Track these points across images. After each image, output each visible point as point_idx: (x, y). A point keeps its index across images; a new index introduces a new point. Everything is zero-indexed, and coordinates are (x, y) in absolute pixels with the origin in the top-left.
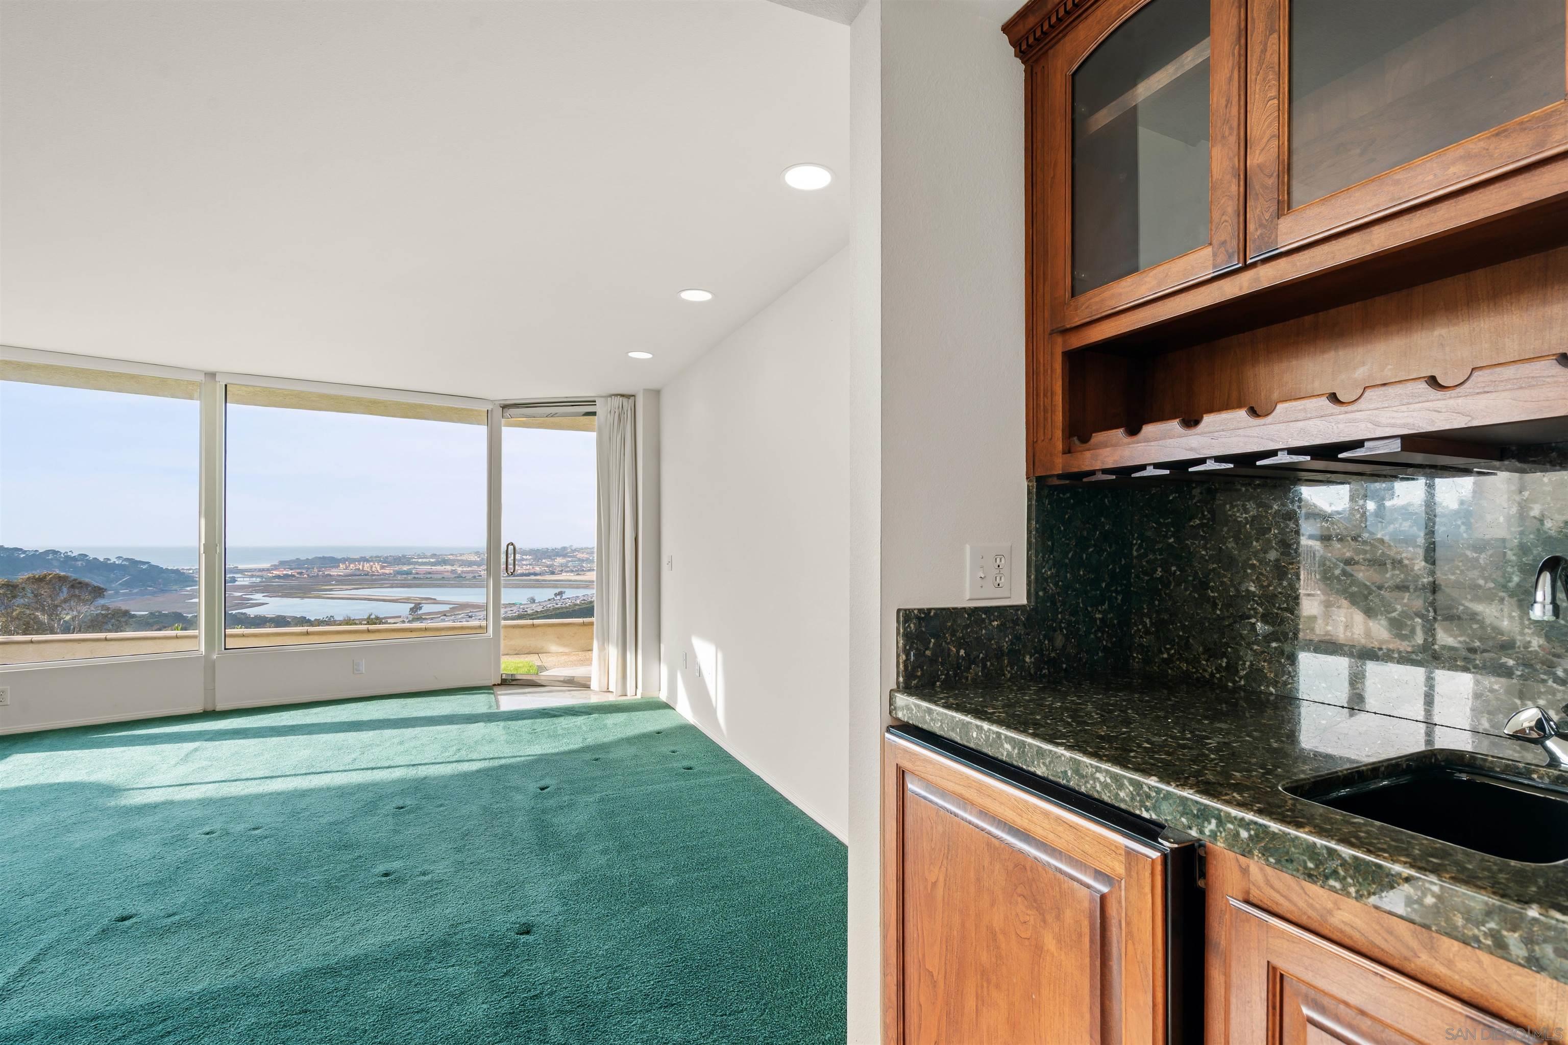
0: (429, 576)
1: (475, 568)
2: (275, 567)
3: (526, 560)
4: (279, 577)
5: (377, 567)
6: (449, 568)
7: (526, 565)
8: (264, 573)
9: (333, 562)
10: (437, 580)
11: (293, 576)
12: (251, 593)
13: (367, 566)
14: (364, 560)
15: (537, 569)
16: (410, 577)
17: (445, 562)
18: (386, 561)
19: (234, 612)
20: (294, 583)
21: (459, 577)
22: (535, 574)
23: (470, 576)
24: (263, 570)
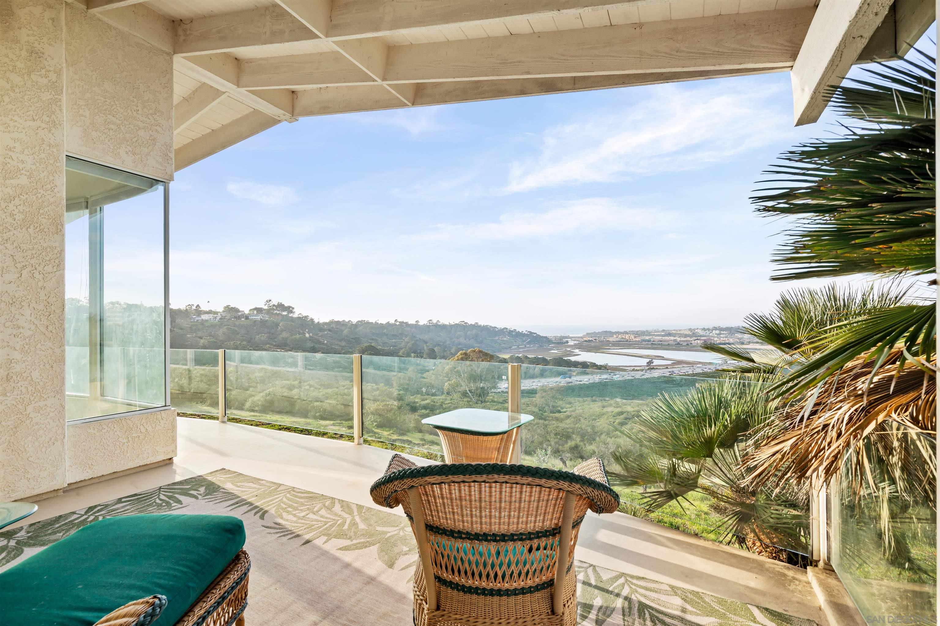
0: (660, 343)
1: (688, 339)
2: (584, 336)
3: (723, 334)
4: (586, 341)
5: (632, 337)
6: (672, 338)
7: (723, 337)
8: (580, 339)
9: (611, 334)
10: (665, 345)
11: (592, 341)
12: (574, 349)
13: (627, 337)
14: (626, 333)
15: (731, 341)
16: (650, 343)
17: (670, 334)
18: (638, 334)
19: (566, 358)
20: (593, 344)
21: (678, 344)
22: (729, 344)
23: (685, 344)
24: (578, 337)
